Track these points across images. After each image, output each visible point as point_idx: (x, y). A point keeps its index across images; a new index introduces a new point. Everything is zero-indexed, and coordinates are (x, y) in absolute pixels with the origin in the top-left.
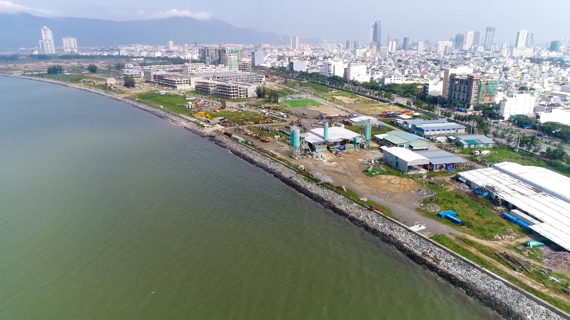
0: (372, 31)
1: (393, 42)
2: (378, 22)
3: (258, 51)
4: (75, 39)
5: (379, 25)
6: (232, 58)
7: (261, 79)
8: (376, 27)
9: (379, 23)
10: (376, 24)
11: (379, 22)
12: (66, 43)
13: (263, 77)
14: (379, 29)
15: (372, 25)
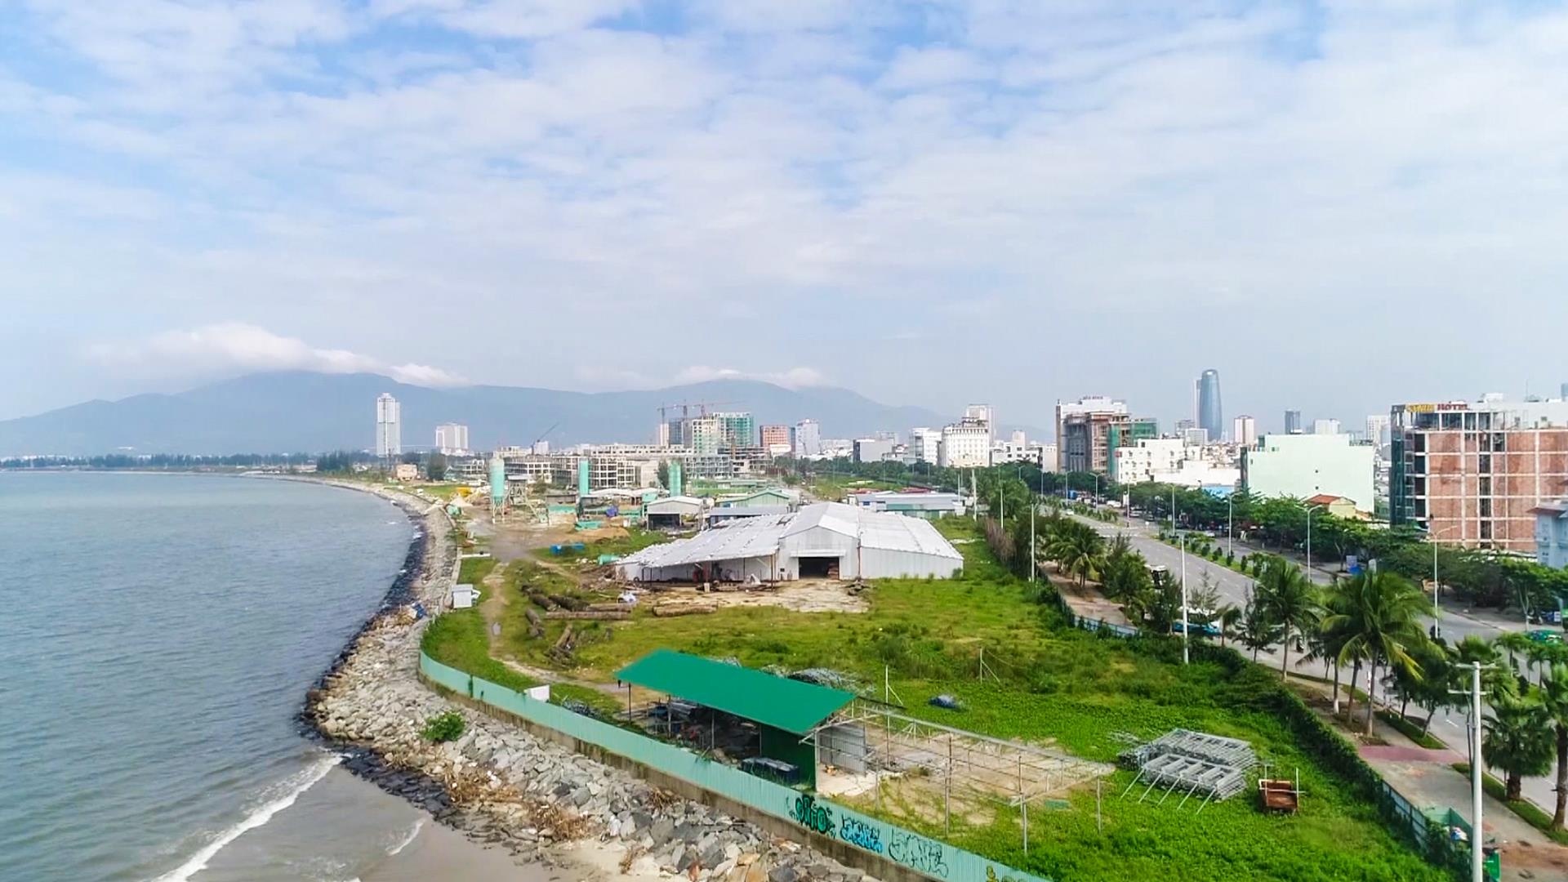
0: (1196, 393)
1: (1247, 421)
2: (1210, 373)
3: (805, 426)
4: (466, 428)
5: (1213, 381)
6: (703, 430)
7: (736, 469)
8: (1204, 384)
9: (1215, 376)
10: (1205, 377)
11: (1215, 372)
12: (440, 434)
13: (742, 464)
14: (1214, 391)
15: (1198, 382)
